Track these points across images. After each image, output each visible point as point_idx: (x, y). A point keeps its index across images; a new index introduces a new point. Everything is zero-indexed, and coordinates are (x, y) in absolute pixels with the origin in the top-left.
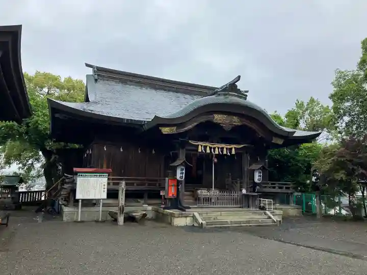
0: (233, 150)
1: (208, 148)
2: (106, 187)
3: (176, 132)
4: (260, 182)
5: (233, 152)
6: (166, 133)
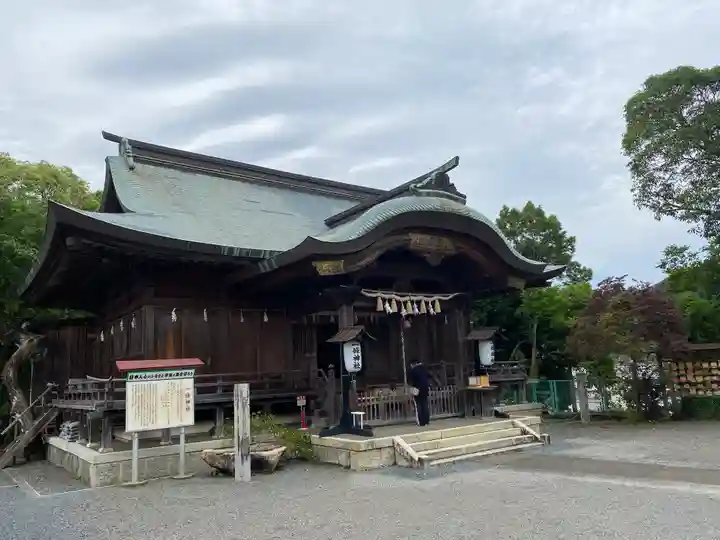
0: (437, 304)
1: (394, 303)
2: (192, 398)
3: (343, 272)
5: (438, 309)
6: (327, 273)
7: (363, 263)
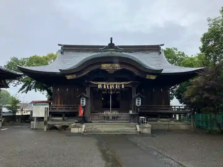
0: (123, 85)
1: (105, 85)
3: (76, 78)
4: (139, 105)
5: (123, 87)
6: (70, 78)
7: (83, 75)
